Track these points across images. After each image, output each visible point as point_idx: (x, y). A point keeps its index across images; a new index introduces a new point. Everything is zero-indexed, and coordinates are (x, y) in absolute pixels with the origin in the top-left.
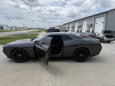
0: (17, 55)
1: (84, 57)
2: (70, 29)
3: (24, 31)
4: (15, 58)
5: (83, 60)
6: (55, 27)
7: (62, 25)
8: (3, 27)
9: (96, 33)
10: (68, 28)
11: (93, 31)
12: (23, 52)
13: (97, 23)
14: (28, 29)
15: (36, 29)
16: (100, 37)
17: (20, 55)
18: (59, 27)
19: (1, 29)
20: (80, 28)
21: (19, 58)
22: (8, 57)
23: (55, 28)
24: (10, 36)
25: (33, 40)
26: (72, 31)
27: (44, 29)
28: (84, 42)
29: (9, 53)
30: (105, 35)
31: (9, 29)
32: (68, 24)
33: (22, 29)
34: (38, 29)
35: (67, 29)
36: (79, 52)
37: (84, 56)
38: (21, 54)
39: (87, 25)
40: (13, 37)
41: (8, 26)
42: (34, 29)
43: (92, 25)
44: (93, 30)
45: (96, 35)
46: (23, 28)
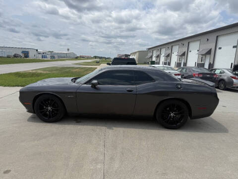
0: (45, 107)
1: (179, 119)
2: (162, 59)
3: (67, 61)
4: (41, 112)
5: (175, 125)
6: (129, 55)
7: (146, 50)
8: (28, 53)
9: (215, 70)
10: (158, 57)
11: (211, 65)
12: (55, 102)
13: (220, 48)
14: (77, 58)
15: (91, 58)
16: (225, 78)
17: (49, 108)
18: (138, 54)
19: (25, 57)
20: (183, 57)
21: (48, 113)
22: (29, 111)
23: (131, 57)
24: (39, 71)
25: (76, 79)
26: (165, 64)
27: (108, 58)
28: (179, 86)
29: (31, 104)
30: (235, 74)
31: (40, 56)
32: (157, 49)
33: (64, 57)
34: (95, 57)
35: (154, 59)
36: (168, 109)
37: (180, 116)
38: (52, 106)
39: (198, 51)
40: (45, 72)
41: (37, 50)
42: (88, 58)
43: (209, 52)
44: (212, 63)
45: (215, 74)
46: (65, 55)
